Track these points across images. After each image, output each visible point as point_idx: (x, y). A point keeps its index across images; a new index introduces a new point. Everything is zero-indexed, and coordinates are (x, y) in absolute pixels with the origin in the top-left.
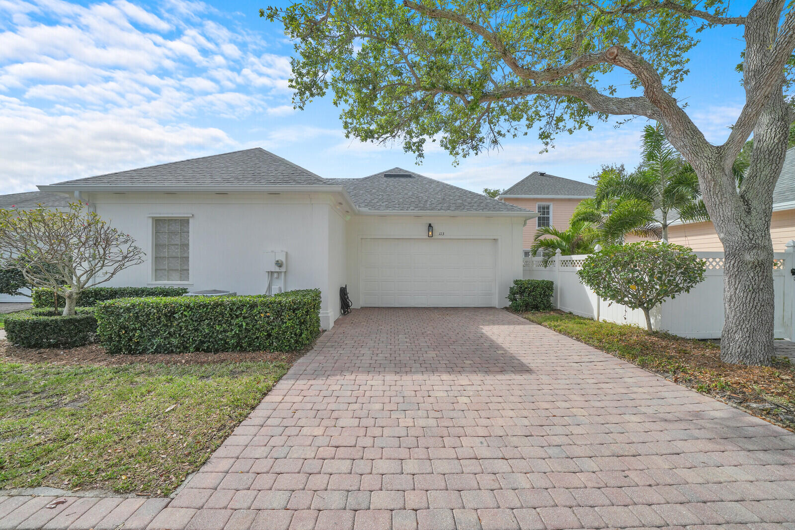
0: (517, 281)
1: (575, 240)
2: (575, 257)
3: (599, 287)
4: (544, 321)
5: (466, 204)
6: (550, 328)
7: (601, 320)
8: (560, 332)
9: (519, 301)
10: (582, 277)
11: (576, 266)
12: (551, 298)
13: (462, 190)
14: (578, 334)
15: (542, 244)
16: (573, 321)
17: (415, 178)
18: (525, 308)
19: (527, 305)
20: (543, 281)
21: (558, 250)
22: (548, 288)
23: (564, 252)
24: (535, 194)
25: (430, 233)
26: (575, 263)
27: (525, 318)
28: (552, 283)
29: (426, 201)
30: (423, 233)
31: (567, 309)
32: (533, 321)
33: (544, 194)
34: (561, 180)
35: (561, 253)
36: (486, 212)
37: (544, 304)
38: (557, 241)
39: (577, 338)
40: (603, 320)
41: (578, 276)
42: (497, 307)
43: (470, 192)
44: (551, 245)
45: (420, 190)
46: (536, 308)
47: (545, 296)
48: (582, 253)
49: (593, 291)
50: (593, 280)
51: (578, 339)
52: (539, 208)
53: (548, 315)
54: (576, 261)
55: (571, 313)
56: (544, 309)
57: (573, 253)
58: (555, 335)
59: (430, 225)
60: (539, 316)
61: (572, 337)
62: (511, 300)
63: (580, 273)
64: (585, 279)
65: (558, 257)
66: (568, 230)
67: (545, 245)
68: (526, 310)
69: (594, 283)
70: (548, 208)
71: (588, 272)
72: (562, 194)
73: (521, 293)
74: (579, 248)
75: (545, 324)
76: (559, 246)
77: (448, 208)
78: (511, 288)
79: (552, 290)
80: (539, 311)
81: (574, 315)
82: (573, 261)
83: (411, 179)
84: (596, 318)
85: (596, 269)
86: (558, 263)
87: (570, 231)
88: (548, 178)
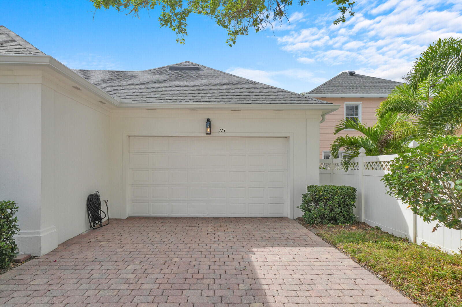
0: (311, 187)
1: (383, 137)
2: (383, 158)
3: (417, 201)
4: (342, 241)
5: (253, 96)
6: (346, 253)
7: (419, 243)
8: (359, 261)
9: (313, 212)
10: (390, 184)
11: (384, 169)
12: (354, 209)
13: (252, 82)
14: (385, 269)
15: (343, 142)
16: (379, 244)
17: (203, 70)
18: (320, 220)
19: (323, 217)
20: (342, 188)
21: (362, 150)
22: (349, 196)
23: (369, 152)
24: (343, 93)
25: (208, 130)
26: (382, 166)
27: (317, 235)
28: (354, 190)
29: (207, 93)
30: (200, 129)
31: (374, 223)
32: (326, 240)
33: (352, 93)
34: (371, 79)
35: (365, 153)
36: (274, 105)
37: (344, 216)
38: (362, 139)
39: (384, 277)
40: (423, 243)
41: (383, 184)
42: (289, 217)
43: (261, 84)
44: (353, 144)
45: (203, 82)
46: (334, 220)
47: (345, 205)
48: (392, 153)
49: (407, 205)
50: (408, 190)
51: (385, 279)
52: (347, 108)
53: (348, 231)
54: (384, 162)
55: (377, 229)
56: (344, 223)
57: (382, 153)
58: (352, 268)
59: (208, 121)
60: (337, 231)
61: (376, 273)
62: (304, 210)
63: (387, 179)
64: (394, 187)
65: (362, 158)
66: (375, 126)
67: (348, 144)
68: (322, 223)
69: (410, 195)
70: (357, 108)
71: (400, 178)
72: (372, 93)
73: (316, 201)
74: (388, 147)
75: (342, 246)
76: (365, 145)
77: (230, 101)
78: (304, 195)
79: (354, 199)
80: (338, 224)
81: (382, 232)
82: (380, 163)
83: (198, 72)
84: (412, 238)
85: (411, 174)
86: (361, 166)
87: (378, 126)
88: (358, 78)
